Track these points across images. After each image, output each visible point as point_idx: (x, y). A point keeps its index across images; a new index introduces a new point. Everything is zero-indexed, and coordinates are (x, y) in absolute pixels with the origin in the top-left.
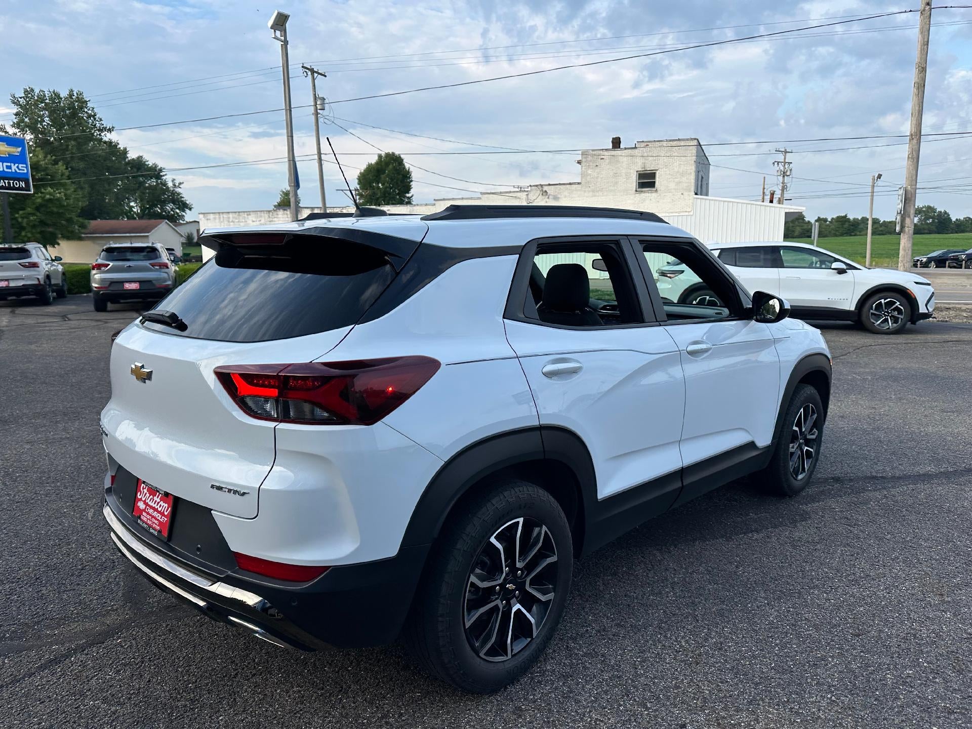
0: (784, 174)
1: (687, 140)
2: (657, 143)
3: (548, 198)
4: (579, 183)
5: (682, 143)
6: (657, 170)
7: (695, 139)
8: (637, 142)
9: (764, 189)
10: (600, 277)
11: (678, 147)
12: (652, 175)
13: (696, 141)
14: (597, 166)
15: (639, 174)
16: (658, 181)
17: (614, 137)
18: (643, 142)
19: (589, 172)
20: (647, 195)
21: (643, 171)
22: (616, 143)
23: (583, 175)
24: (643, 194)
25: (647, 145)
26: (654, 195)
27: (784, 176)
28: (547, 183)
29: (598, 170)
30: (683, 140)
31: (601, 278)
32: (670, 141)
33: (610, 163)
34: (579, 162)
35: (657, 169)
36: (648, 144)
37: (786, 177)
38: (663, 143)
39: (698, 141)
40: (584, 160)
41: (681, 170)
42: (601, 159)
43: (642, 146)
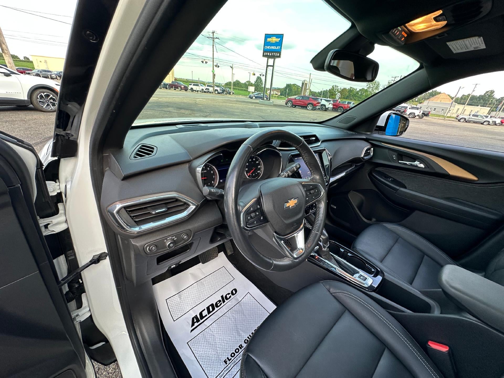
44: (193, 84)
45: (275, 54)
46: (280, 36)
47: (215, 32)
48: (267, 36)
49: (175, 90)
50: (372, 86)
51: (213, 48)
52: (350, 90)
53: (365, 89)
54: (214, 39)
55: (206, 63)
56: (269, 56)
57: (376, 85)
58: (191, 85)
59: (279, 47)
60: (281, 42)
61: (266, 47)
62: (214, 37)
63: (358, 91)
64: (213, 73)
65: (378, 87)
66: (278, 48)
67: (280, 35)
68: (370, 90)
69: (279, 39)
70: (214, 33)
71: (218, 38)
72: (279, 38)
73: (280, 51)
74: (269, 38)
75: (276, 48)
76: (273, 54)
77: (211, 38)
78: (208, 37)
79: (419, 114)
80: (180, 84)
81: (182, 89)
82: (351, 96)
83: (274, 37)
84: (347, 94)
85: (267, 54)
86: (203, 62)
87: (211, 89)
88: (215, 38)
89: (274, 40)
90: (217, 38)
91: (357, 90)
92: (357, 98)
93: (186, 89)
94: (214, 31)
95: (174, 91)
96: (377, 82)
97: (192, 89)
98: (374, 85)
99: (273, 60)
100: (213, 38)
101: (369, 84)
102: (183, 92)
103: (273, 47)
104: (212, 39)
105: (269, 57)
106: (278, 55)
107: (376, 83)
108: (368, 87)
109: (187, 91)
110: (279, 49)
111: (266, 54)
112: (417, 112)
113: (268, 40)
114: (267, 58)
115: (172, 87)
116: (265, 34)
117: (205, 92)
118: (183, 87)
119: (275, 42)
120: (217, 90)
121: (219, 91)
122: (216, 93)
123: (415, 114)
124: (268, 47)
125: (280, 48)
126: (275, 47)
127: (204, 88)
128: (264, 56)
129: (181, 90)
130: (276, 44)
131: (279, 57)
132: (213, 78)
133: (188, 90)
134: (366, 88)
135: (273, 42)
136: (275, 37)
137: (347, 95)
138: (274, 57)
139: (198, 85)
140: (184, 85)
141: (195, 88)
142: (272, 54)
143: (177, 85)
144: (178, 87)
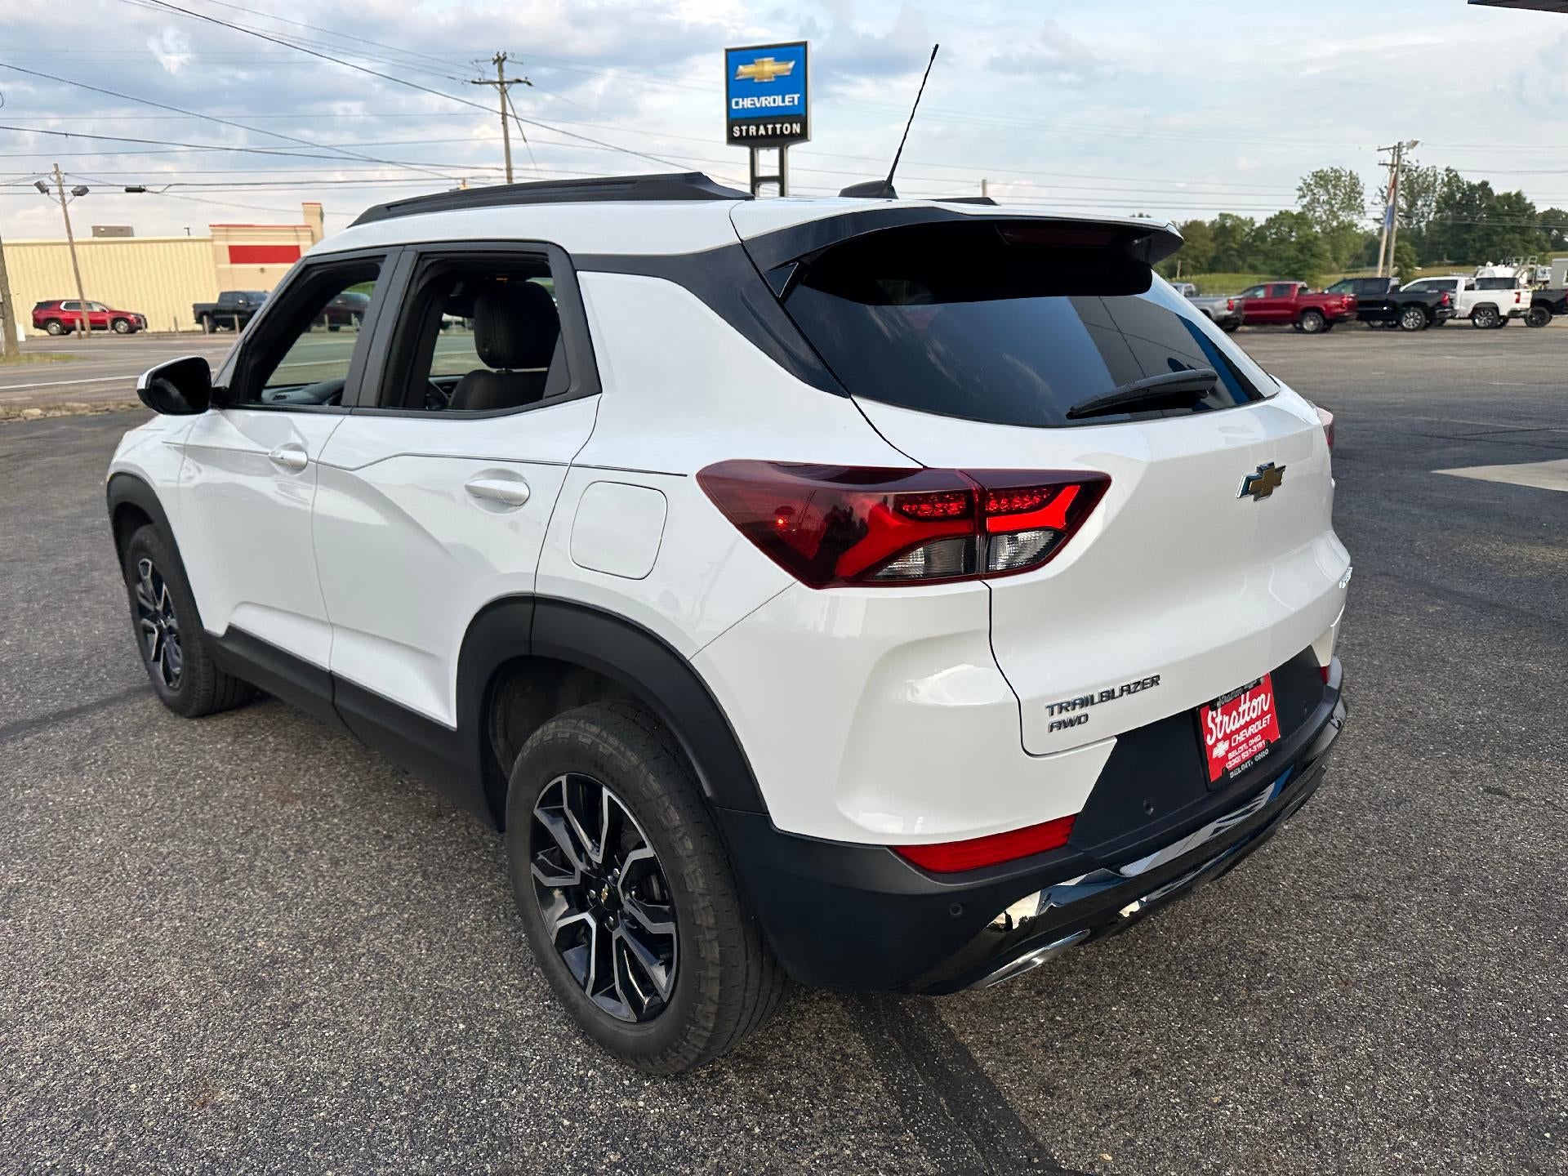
45: (781, 128)
46: (796, 52)
47: (505, 58)
48: (736, 57)
50: (1325, 198)
51: (504, 123)
52: (1223, 226)
53: (1295, 213)
54: (506, 85)
56: (758, 137)
57: (1345, 187)
59: (796, 96)
60: (802, 71)
61: (737, 103)
62: (505, 80)
63: (1261, 227)
65: (1356, 199)
66: (793, 101)
67: (794, 48)
68: (1317, 214)
69: (791, 65)
70: (505, 64)
71: (523, 79)
72: (791, 60)
73: (802, 112)
74: (743, 64)
75: (783, 101)
76: (774, 129)
77: (493, 83)
78: (477, 80)
79: (1518, 306)
82: (1232, 255)
83: (766, 59)
84: (1211, 248)
85: (747, 131)
88: (508, 83)
89: (769, 68)
90: (519, 81)
91: (1257, 225)
92: (1261, 258)
94: (501, 55)
95: (332, 337)
96: (1343, 173)
98: (1332, 191)
99: (775, 152)
100: (502, 83)
101: (1312, 190)
103: (767, 101)
104: (498, 86)
105: (755, 143)
106: (797, 128)
107: (1343, 179)
108: (1305, 201)
110: (796, 103)
111: (741, 131)
112: (1505, 301)
113: (742, 74)
114: (746, 150)
116: (727, 51)
119: (773, 79)
123: (1497, 309)
124: (747, 103)
125: (803, 101)
126: (779, 99)
128: (732, 140)
130: (780, 85)
131: (803, 136)
134: (1296, 210)
135: (766, 80)
136: (772, 59)
137: (1211, 254)
138: (780, 141)
142: (766, 129)
143: (343, 306)
144: (350, 318)
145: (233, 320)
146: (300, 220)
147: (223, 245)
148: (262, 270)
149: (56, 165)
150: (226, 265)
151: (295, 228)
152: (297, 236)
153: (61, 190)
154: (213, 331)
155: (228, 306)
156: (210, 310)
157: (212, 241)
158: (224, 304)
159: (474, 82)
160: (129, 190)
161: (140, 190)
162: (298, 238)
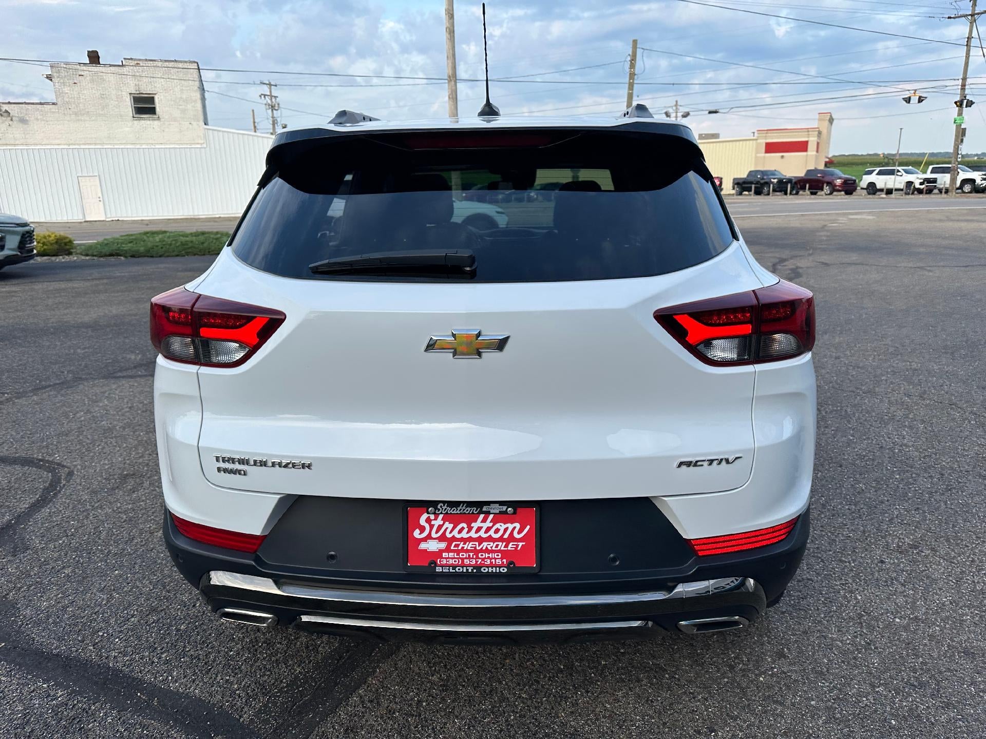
0: (273, 108)
1: (186, 62)
2: (149, 62)
3: (12, 120)
4: (53, 104)
5: (180, 65)
6: (155, 94)
7: (195, 62)
8: (125, 59)
9: (254, 122)
10: (106, 218)
11: (177, 70)
12: (151, 100)
13: (196, 64)
14: (75, 83)
15: (134, 98)
16: (159, 107)
17: (90, 50)
18: (131, 59)
19: (66, 90)
20: (148, 122)
21: (138, 94)
22: (94, 58)
23: (58, 94)
24: (143, 121)
25: (137, 64)
26: (156, 122)
27: (272, 110)
28: (7, 101)
29: (76, 88)
30: (181, 62)
31: (107, 220)
32: (166, 61)
33: (92, 81)
34: (49, 77)
35: (154, 92)
36: (138, 62)
37: (274, 111)
38: (157, 63)
39: (198, 65)
40: (55, 74)
41: (184, 97)
42: (80, 75)
43: (131, 64)
44: (878, 169)
49: (813, 196)
54: (976, 16)
55: (920, 100)
58: (870, 173)
64: (958, 126)
77: (965, 16)
78: (951, 15)
80: (832, 174)
81: (834, 189)
86: (908, 100)
87: (944, 180)
93: (849, 188)
95: (811, 199)
97: (872, 185)
100: (972, 16)
102: (840, 198)
109: (851, 194)
115: (803, 188)
117: (920, 191)
118: (838, 182)
120: (972, 181)
121: (978, 181)
122: (964, 192)
127: (916, 179)
129: (831, 193)
132: (956, 140)
133: (855, 189)
139: (892, 173)
140: (843, 176)
141: (882, 181)
143: (821, 178)
144: (823, 186)
145: (751, 187)
146: (815, 124)
147: (763, 142)
148: (782, 157)
149: (677, 102)
150: (762, 154)
151: (808, 130)
152: (809, 134)
153: (676, 115)
154: (741, 194)
155: (752, 179)
156: (741, 181)
157: (756, 140)
158: (749, 178)
159: (949, 18)
160: (710, 112)
161: (716, 112)
162: (808, 136)
